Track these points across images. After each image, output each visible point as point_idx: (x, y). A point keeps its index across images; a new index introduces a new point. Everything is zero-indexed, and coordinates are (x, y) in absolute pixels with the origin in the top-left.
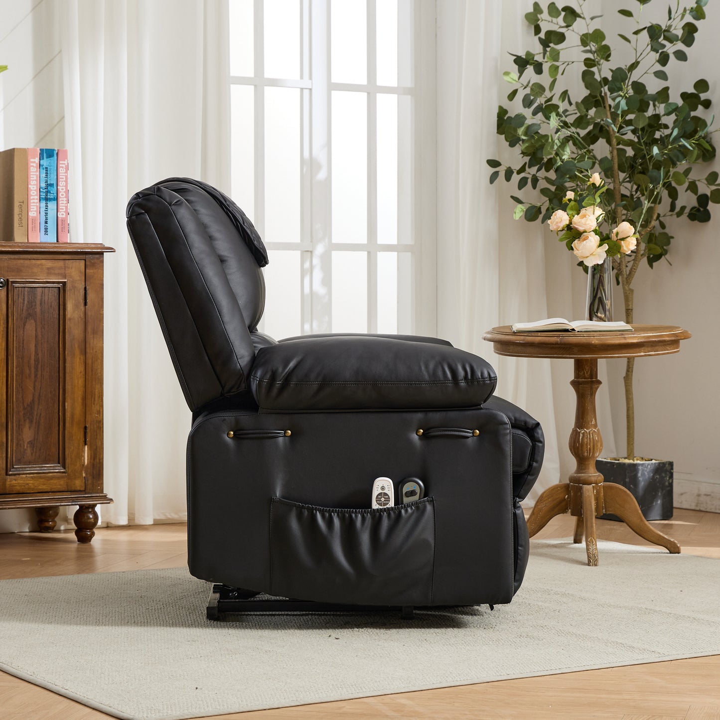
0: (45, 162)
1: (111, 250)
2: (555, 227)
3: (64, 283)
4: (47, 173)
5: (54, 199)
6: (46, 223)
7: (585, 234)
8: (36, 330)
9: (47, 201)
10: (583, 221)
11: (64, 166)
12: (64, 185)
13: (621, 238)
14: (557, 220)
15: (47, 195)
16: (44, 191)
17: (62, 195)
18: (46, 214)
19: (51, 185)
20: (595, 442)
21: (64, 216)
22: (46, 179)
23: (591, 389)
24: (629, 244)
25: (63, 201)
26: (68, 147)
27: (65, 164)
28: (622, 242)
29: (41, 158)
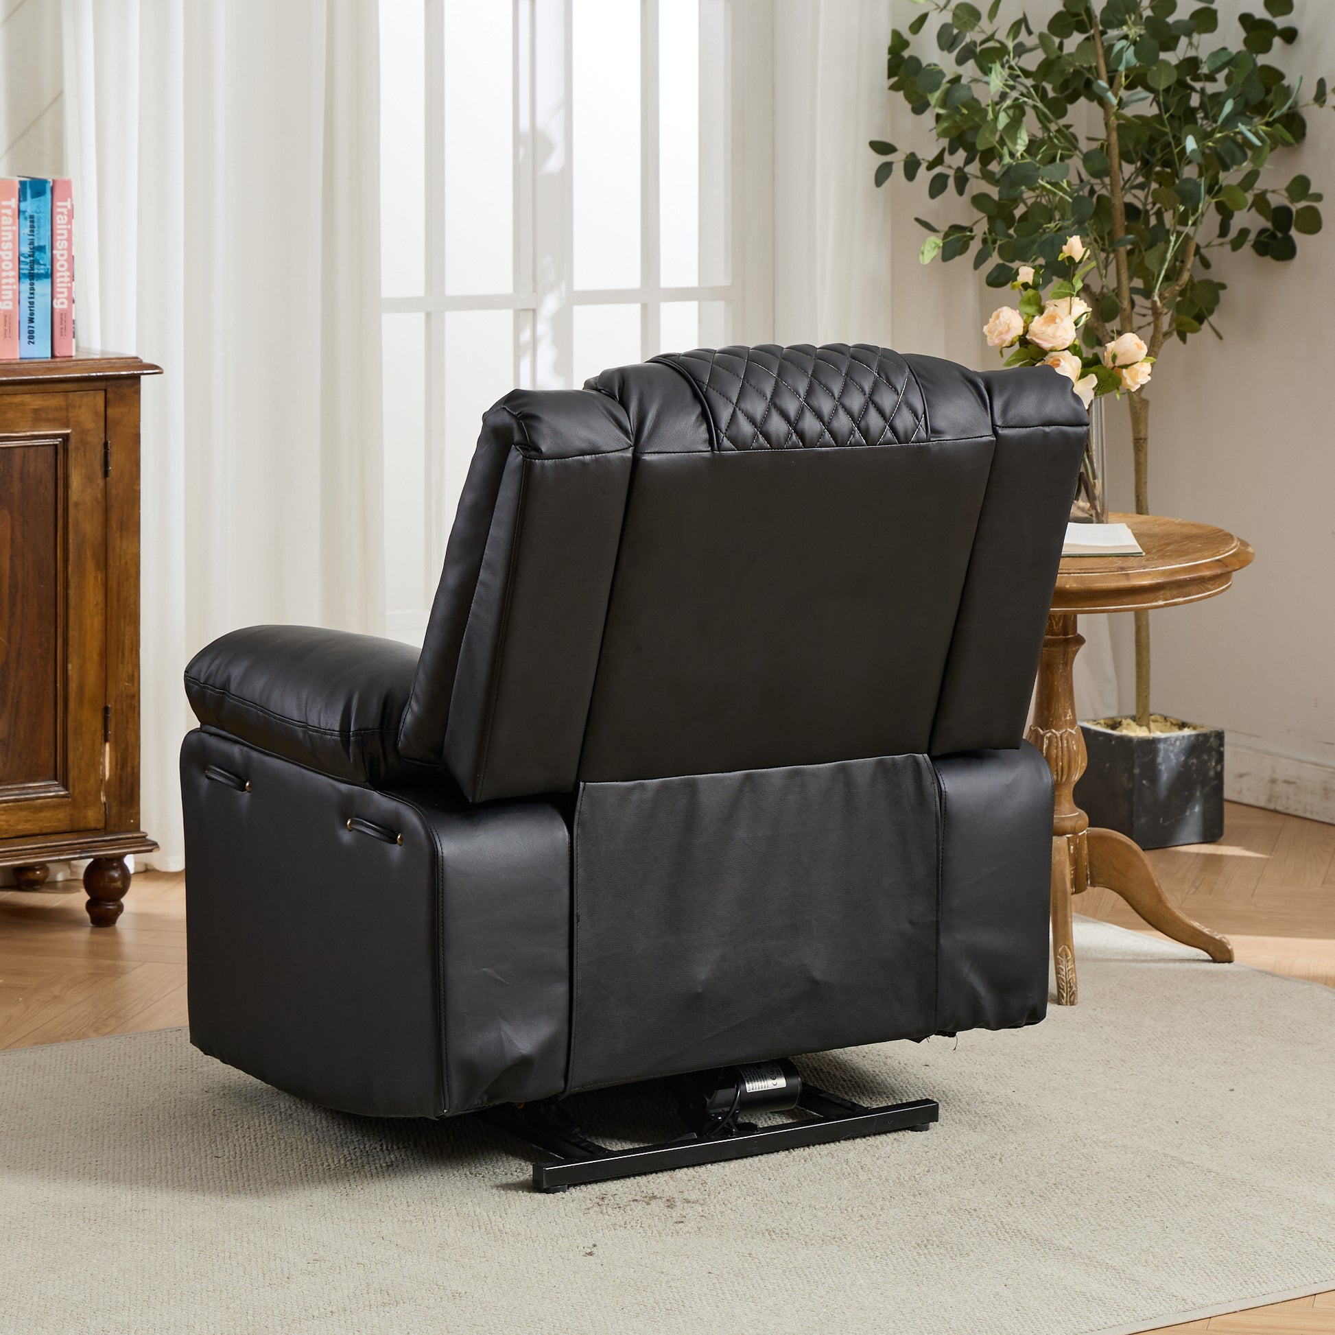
0: (29, 206)
1: (155, 369)
2: (997, 341)
3: (66, 438)
4: (32, 227)
5: (45, 276)
6: (31, 320)
7: (1054, 354)
8: (12, 529)
9: (33, 279)
10: (1050, 330)
11: (65, 210)
12: (66, 246)
13: (1122, 363)
14: (1000, 329)
15: (32, 269)
16: (28, 260)
17: (62, 266)
18: (32, 303)
19: (41, 249)
20: (1073, 754)
21: (65, 306)
22: (31, 237)
23: (1064, 655)
24: (1136, 374)
25: (63, 277)
26: (71, 173)
27: (66, 207)
28: (1124, 370)
29: (22, 197)
